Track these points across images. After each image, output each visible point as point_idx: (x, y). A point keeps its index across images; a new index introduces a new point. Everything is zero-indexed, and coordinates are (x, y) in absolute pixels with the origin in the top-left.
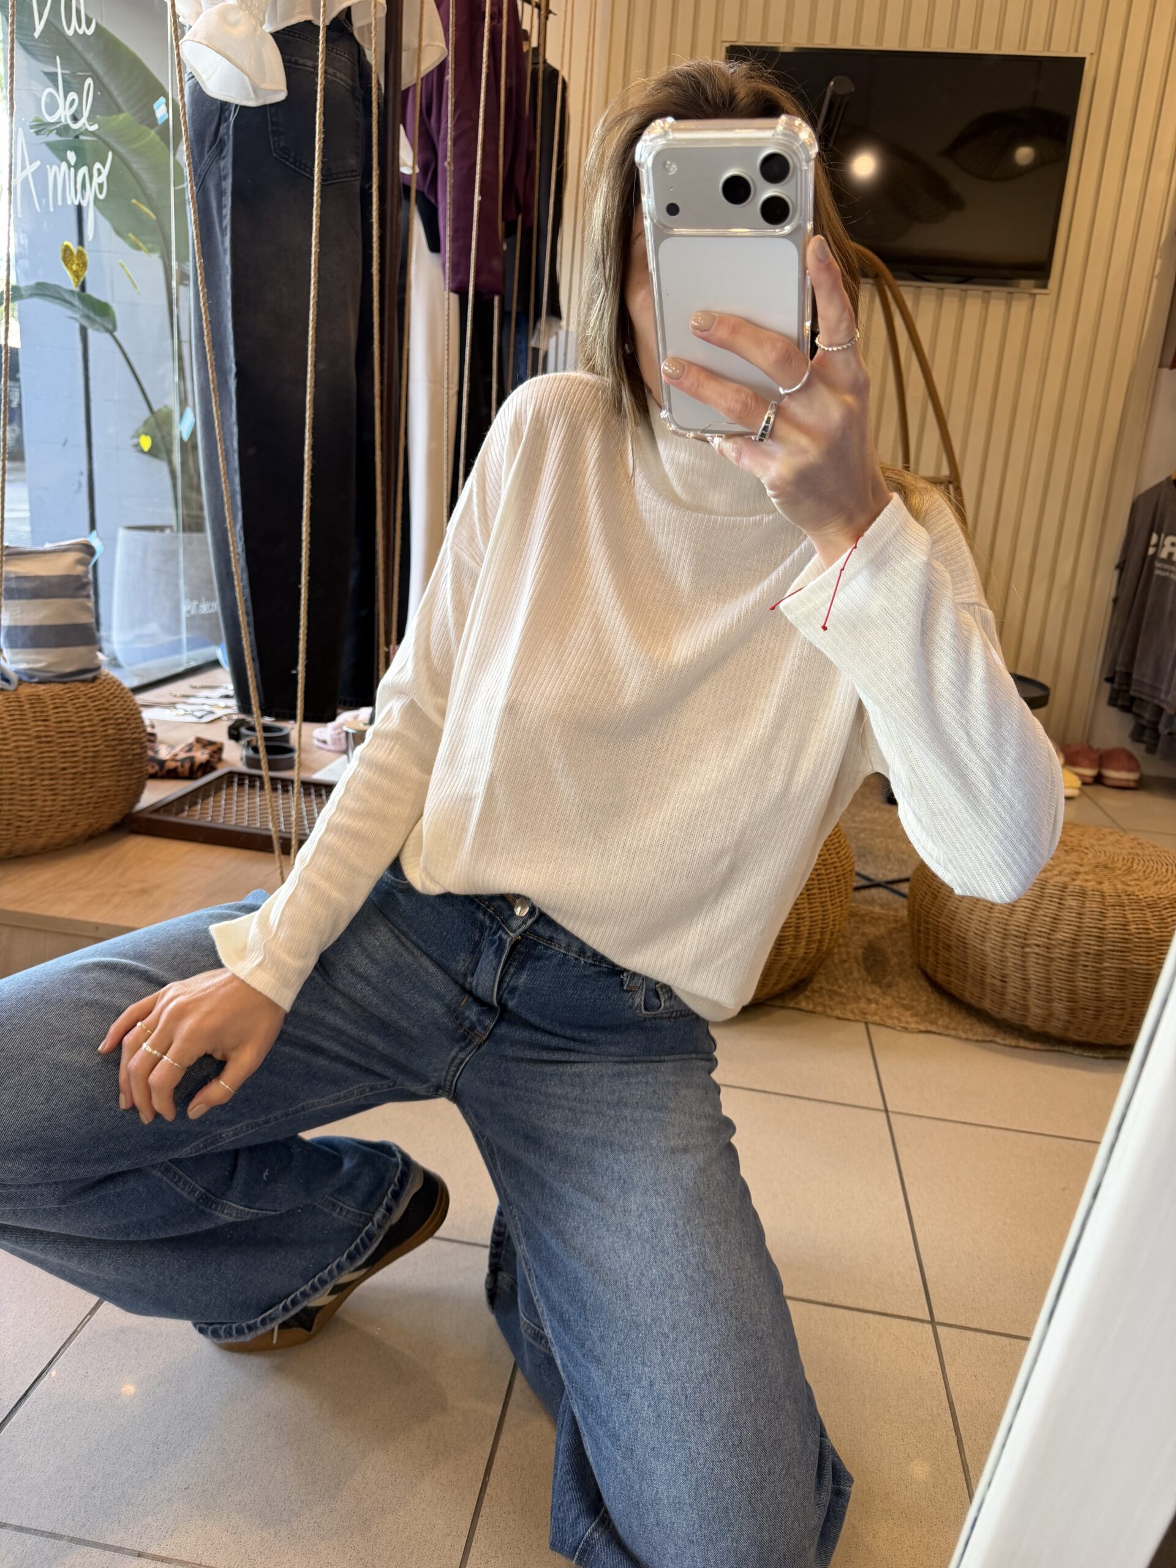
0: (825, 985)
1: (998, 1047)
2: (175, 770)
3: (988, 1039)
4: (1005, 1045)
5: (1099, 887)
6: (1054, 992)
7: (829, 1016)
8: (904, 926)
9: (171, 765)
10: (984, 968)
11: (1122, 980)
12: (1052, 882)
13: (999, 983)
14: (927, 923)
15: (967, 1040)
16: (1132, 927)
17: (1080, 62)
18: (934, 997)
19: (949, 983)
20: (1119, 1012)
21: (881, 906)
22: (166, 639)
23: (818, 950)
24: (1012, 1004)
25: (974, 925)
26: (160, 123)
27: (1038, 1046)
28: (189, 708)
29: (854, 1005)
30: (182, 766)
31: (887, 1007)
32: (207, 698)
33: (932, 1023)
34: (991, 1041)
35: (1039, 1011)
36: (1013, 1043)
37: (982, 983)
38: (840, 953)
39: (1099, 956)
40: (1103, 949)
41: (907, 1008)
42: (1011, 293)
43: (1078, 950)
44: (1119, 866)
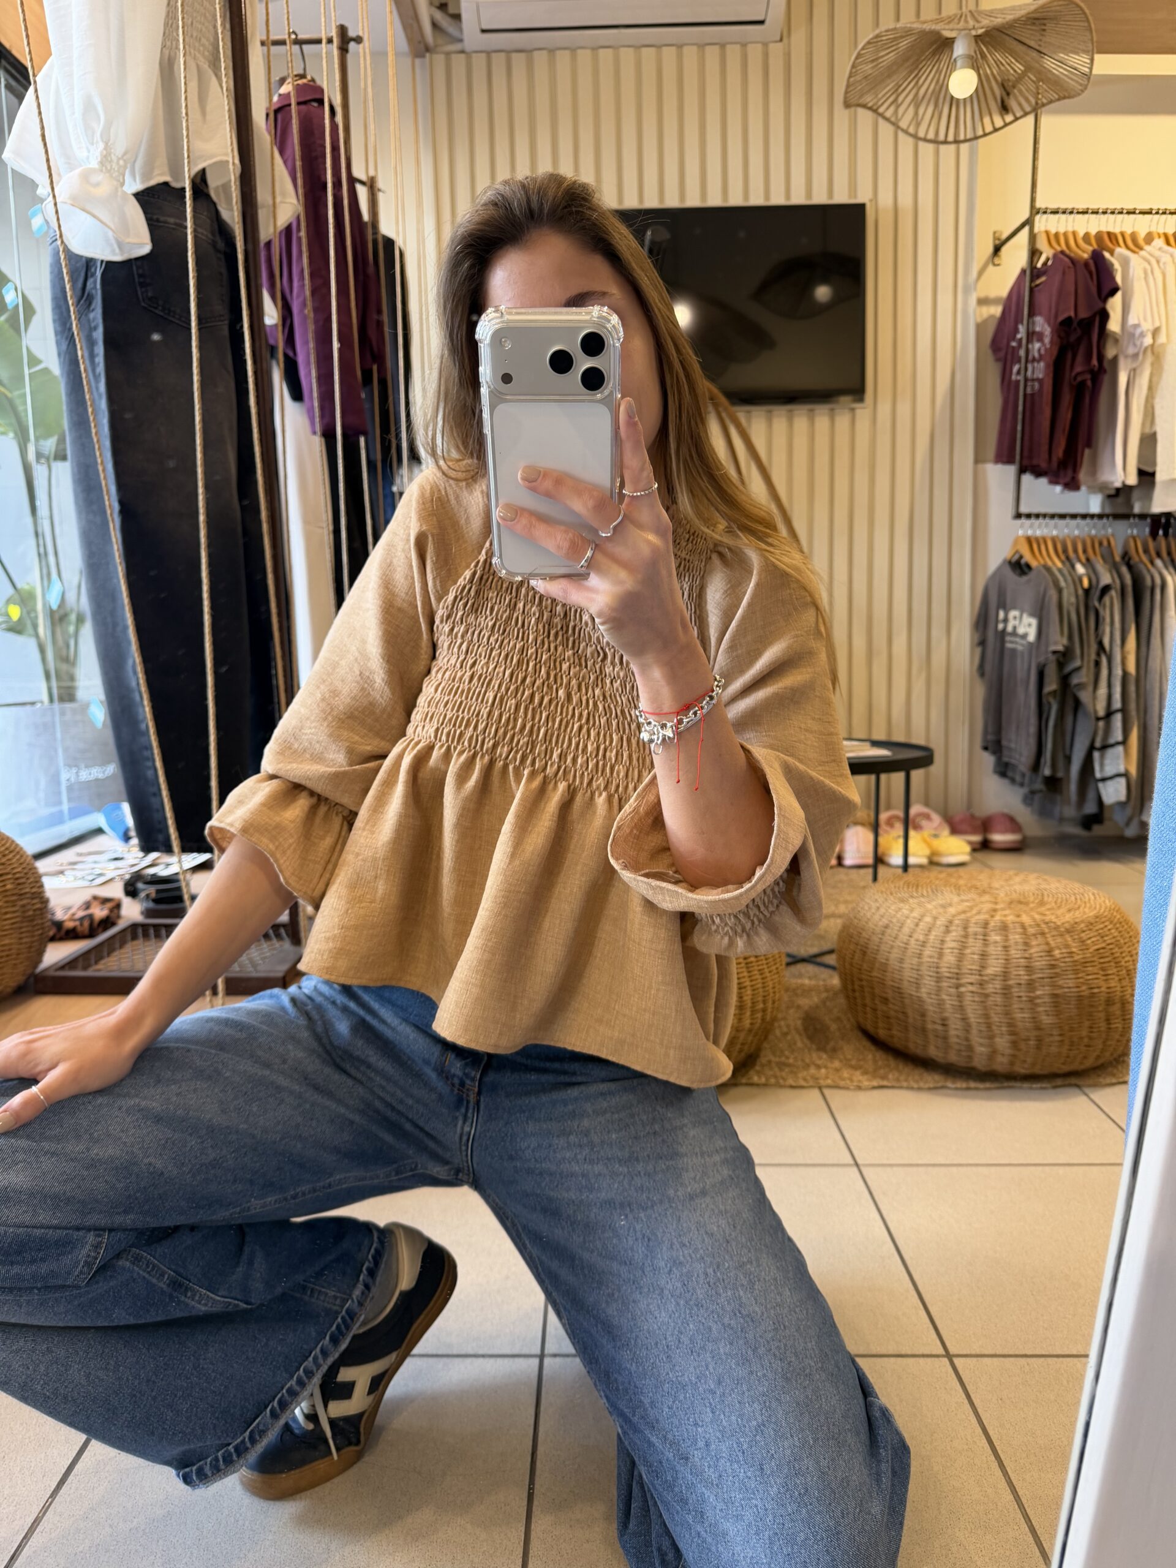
0: (773, 1059)
1: (949, 1092)
2: (74, 930)
3: (940, 1084)
4: (956, 1089)
5: (1017, 920)
6: (994, 1028)
7: (781, 1087)
8: (836, 994)
9: (70, 925)
10: (923, 1015)
11: (1056, 1005)
12: (973, 920)
13: (939, 1028)
14: (861, 980)
15: (920, 1089)
16: (1057, 953)
17: (861, 208)
18: (880, 1055)
19: (892, 1036)
20: (1058, 1038)
21: (810, 978)
22: (46, 811)
23: (763, 1020)
24: (957, 1047)
25: (908, 974)
26: (10, 307)
27: (988, 1085)
28: (79, 874)
29: (805, 1073)
30: (81, 925)
31: (837, 1070)
32: (95, 862)
33: (883, 1078)
34: (943, 1087)
35: (983, 1049)
36: (964, 1085)
37: (924, 1030)
38: (780, 1027)
39: (1031, 985)
40: (1034, 977)
41: (855, 1068)
42: (832, 410)
43: (1011, 982)
44: (1032, 899)
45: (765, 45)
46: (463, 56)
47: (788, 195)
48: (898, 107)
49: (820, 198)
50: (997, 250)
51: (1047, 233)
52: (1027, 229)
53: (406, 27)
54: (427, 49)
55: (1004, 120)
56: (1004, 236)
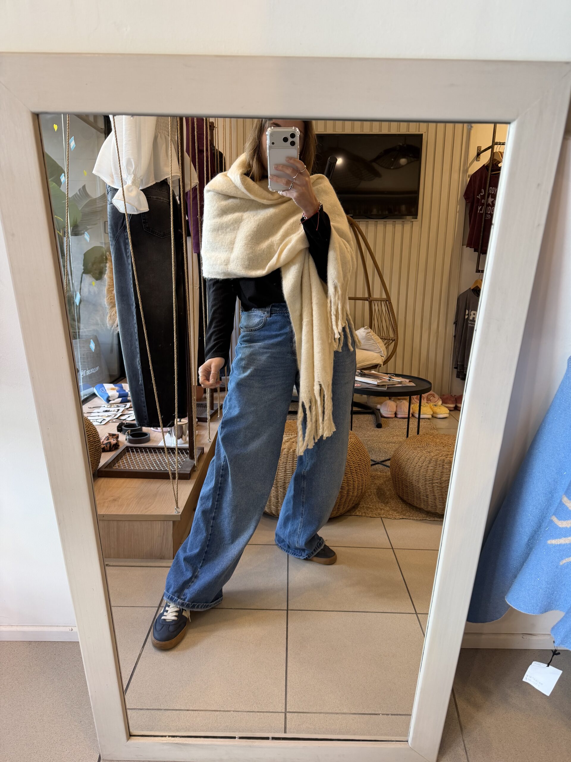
3: (424, 519)
7: (367, 517)
10: (420, 493)
13: (425, 498)
14: (398, 478)
15: (417, 520)
17: (421, 136)
18: (404, 505)
19: (408, 499)
21: (380, 472)
29: (376, 512)
31: (388, 511)
33: (404, 515)
36: (433, 519)
41: (395, 510)
42: (404, 221)
47: (389, 130)
50: (479, 155)
56: (482, 149)
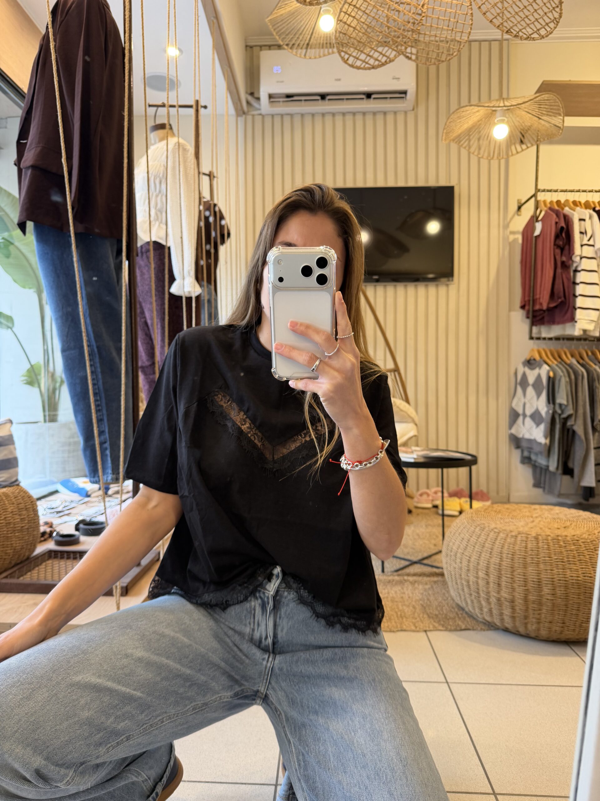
17: (452, 188)
42: (437, 285)
45: (406, 112)
46: (260, 117)
47: (416, 180)
48: (470, 141)
49: (432, 183)
50: (519, 208)
51: (545, 202)
52: (533, 199)
53: (234, 103)
54: (244, 113)
55: (521, 148)
56: (523, 201)
